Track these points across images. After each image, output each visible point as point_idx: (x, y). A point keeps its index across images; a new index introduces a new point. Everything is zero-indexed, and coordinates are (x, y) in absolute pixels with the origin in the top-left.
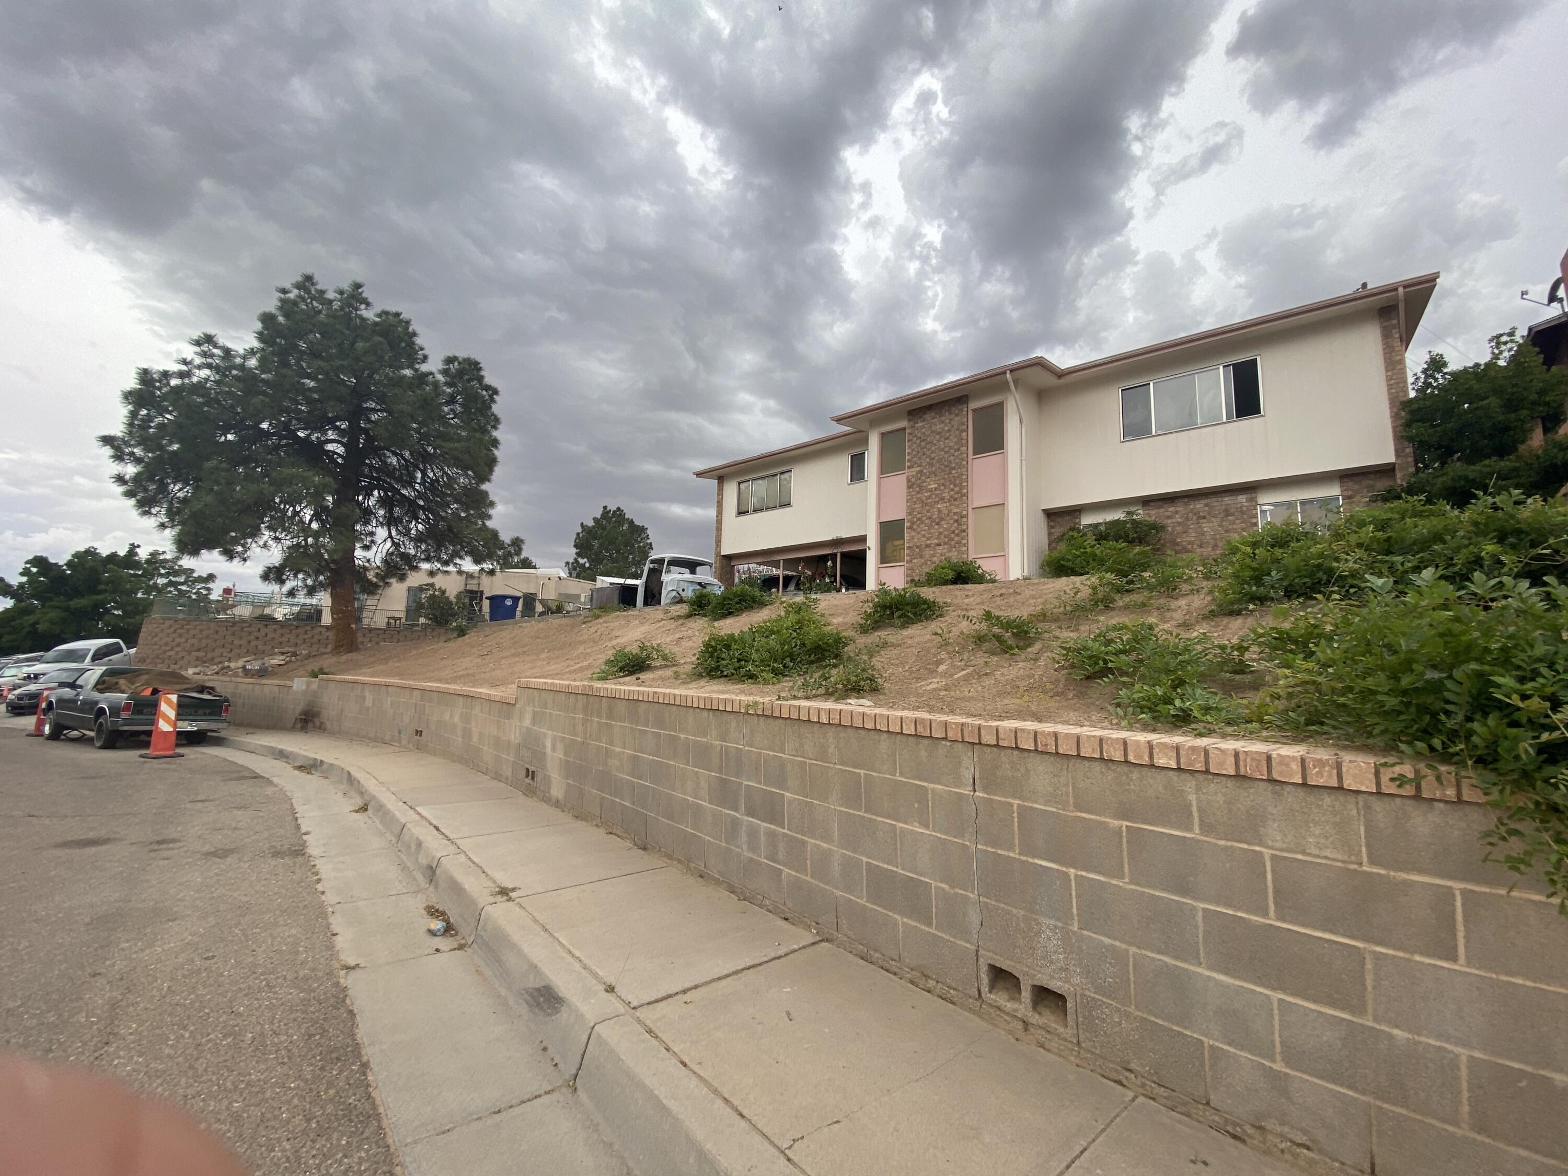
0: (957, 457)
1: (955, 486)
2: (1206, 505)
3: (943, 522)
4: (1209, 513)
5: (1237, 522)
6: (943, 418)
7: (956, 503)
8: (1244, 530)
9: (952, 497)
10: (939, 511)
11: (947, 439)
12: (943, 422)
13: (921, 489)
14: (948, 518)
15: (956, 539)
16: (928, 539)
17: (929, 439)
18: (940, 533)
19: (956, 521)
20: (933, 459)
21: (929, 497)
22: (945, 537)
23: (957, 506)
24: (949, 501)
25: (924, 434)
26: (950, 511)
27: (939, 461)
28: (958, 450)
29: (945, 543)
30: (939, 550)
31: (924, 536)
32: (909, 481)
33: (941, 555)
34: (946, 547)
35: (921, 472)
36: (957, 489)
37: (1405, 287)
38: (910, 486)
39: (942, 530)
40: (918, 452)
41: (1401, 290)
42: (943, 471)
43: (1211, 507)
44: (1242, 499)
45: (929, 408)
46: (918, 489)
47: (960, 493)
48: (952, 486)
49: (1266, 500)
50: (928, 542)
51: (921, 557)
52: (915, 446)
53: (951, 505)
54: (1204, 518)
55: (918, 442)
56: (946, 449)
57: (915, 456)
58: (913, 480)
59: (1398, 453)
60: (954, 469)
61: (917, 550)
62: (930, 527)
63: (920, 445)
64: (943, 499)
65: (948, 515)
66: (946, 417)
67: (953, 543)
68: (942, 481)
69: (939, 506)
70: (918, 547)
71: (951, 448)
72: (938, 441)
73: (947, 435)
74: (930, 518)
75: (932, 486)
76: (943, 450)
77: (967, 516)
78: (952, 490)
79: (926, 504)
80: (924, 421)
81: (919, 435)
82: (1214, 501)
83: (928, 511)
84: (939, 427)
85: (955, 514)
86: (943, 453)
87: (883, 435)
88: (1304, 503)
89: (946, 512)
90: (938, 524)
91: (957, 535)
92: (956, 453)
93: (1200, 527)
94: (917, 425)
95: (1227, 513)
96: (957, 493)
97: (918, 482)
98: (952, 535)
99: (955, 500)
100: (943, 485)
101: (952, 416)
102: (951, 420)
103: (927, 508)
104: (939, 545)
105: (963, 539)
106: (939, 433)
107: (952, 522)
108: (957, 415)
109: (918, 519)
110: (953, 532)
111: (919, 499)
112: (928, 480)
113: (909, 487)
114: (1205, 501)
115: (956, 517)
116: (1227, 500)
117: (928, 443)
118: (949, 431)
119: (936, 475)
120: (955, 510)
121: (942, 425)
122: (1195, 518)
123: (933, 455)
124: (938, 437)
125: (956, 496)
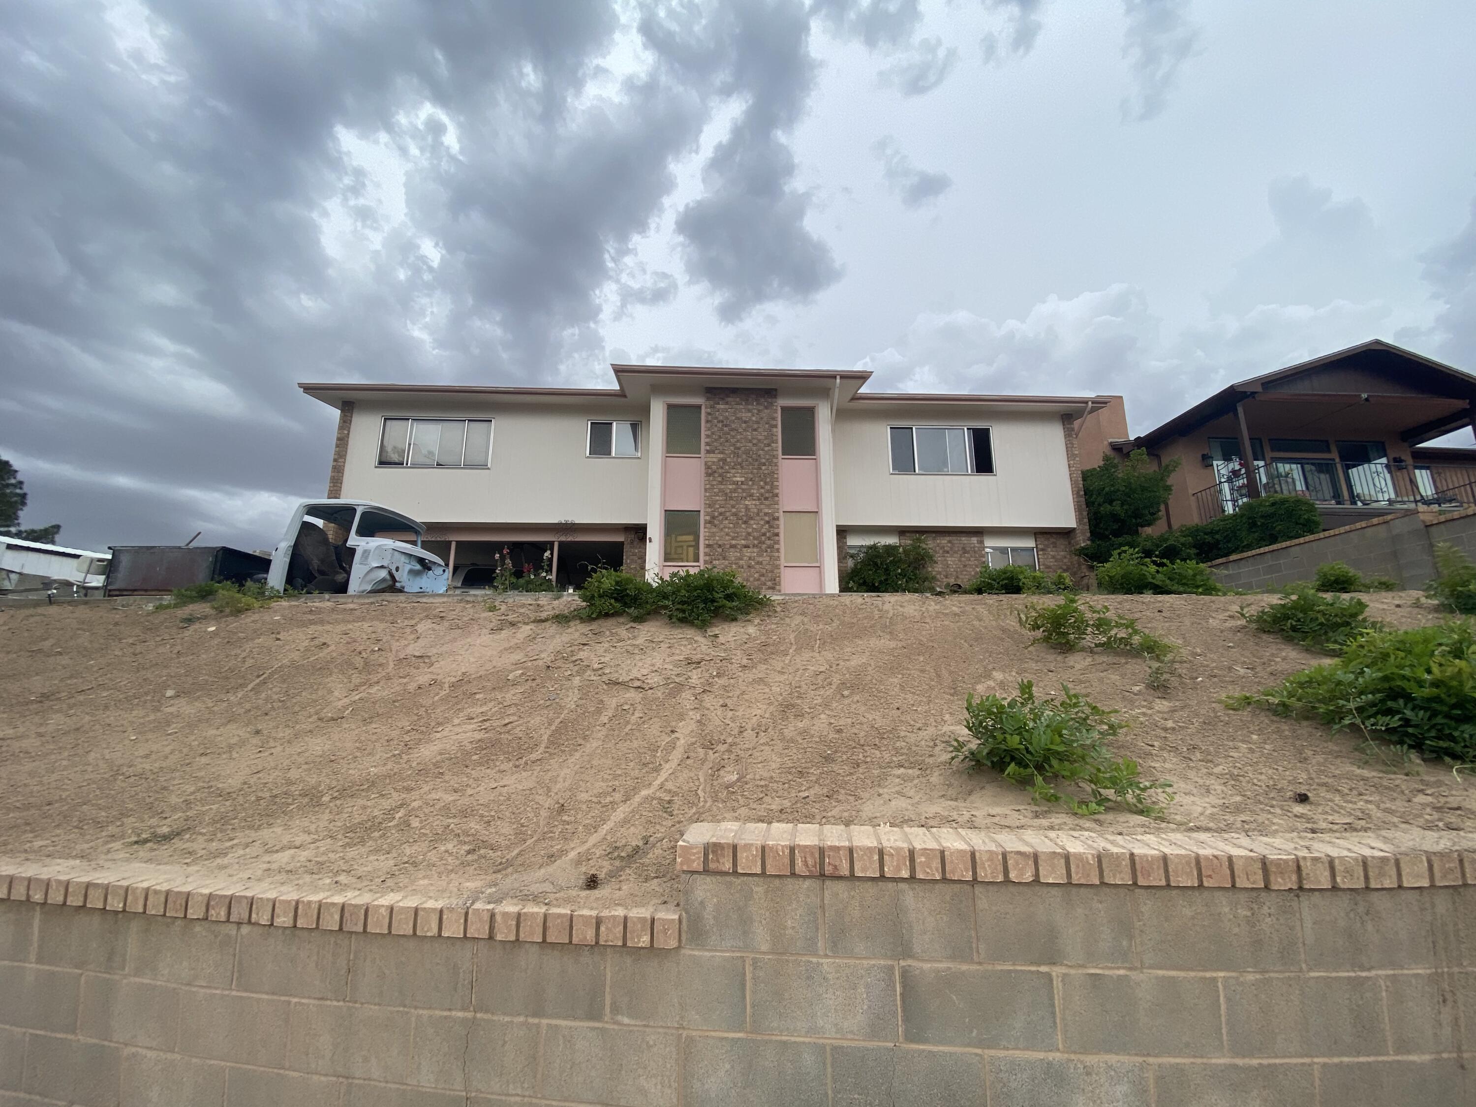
0: (767, 452)
1: (766, 483)
2: (949, 542)
3: (752, 522)
4: (951, 548)
5: (972, 559)
6: (750, 407)
7: (767, 502)
8: (977, 566)
9: (762, 495)
10: (747, 508)
11: (755, 430)
12: (749, 411)
13: (724, 480)
14: (758, 518)
15: (768, 542)
16: (733, 539)
17: (733, 426)
18: (749, 534)
19: (768, 522)
20: (739, 448)
21: (735, 491)
22: (755, 538)
23: (769, 506)
24: (759, 499)
25: (727, 418)
26: (760, 511)
27: (747, 452)
28: (769, 445)
29: (754, 546)
30: (747, 553)
31: (727, 534)
32: (708, 467)
33: (750, 558)
34: (755, 550)
35: (724, 460)
36: (768, 487)
37: (1093, 403)
38: (710, 472)
39: (750, 530)
40: (720, 437)
41: (1090, 403)
42: (751, 464)
43: (953, 544)
44: (974, 540)
45: (734, 391)
46: (720, 479)
47: (771, 495)
48: (762, 483)
49: (990, 543)
50: (734, 542)
51: (724, 559)
52: (716, 429)
53: (761, 504)
54: (948, 552)
55: (720, 425)
56: (755, 441)
57: (716, 440)
58: (714, 467)
59: (1079, 520)
60: (764, 464)
61: (720, 550)
62: (736, 525)
63: (722, 430)
64: (751, 495)
65: (758, 514)
66: (754, 407)
67: (764, 546)
68: (750, 476)
69: (747, 502)
70: (720, 546)
71: (759, 441)
72: (745, 430)
73: (755, 426)
74: (735, 514)
75: (738, 479)
76: (750, 441)
77: (778, 519)
78: (762, 488)
79: (731, 498)
80: (727, 403)
81: (721, 418)
82: (955, 539)
83: (733, 507)
84: (745, 415)
85: (766, 514)
86: (750, 444)
87: (671, 408)
88: (1014, 550)
89: (755, 511)
90: (745, 522)
91: (769, 539)
92: (766, 449)
93: (945, 560)
94: (718, 406)
95: (965, 551)
96: (768, 491)
97: (720, 471)
98: (763, 538)
99: (766, 499)
100: (751, 480)
101: (761, 408)
102: (759, 411)
103: (732, 502)
104: (747, 547)
105: (775, 543)
106: (745, 422)
107: (762, 522)
108: (766, 408)
109: (721, 514)
110: (764, 534)
111: (721, 490)
112: (733, 471)
113: (708, 475)
114: (948, 538)
115: (767, 518)
116: (964, 539)
117: (733, 430)
118: (757, 422)
119: (742, 468)
120: (767, 511)
121: (750, 414)
122: (941, 551)
123: (738, 445)
124: (744, 425)
125: (767, 495)
